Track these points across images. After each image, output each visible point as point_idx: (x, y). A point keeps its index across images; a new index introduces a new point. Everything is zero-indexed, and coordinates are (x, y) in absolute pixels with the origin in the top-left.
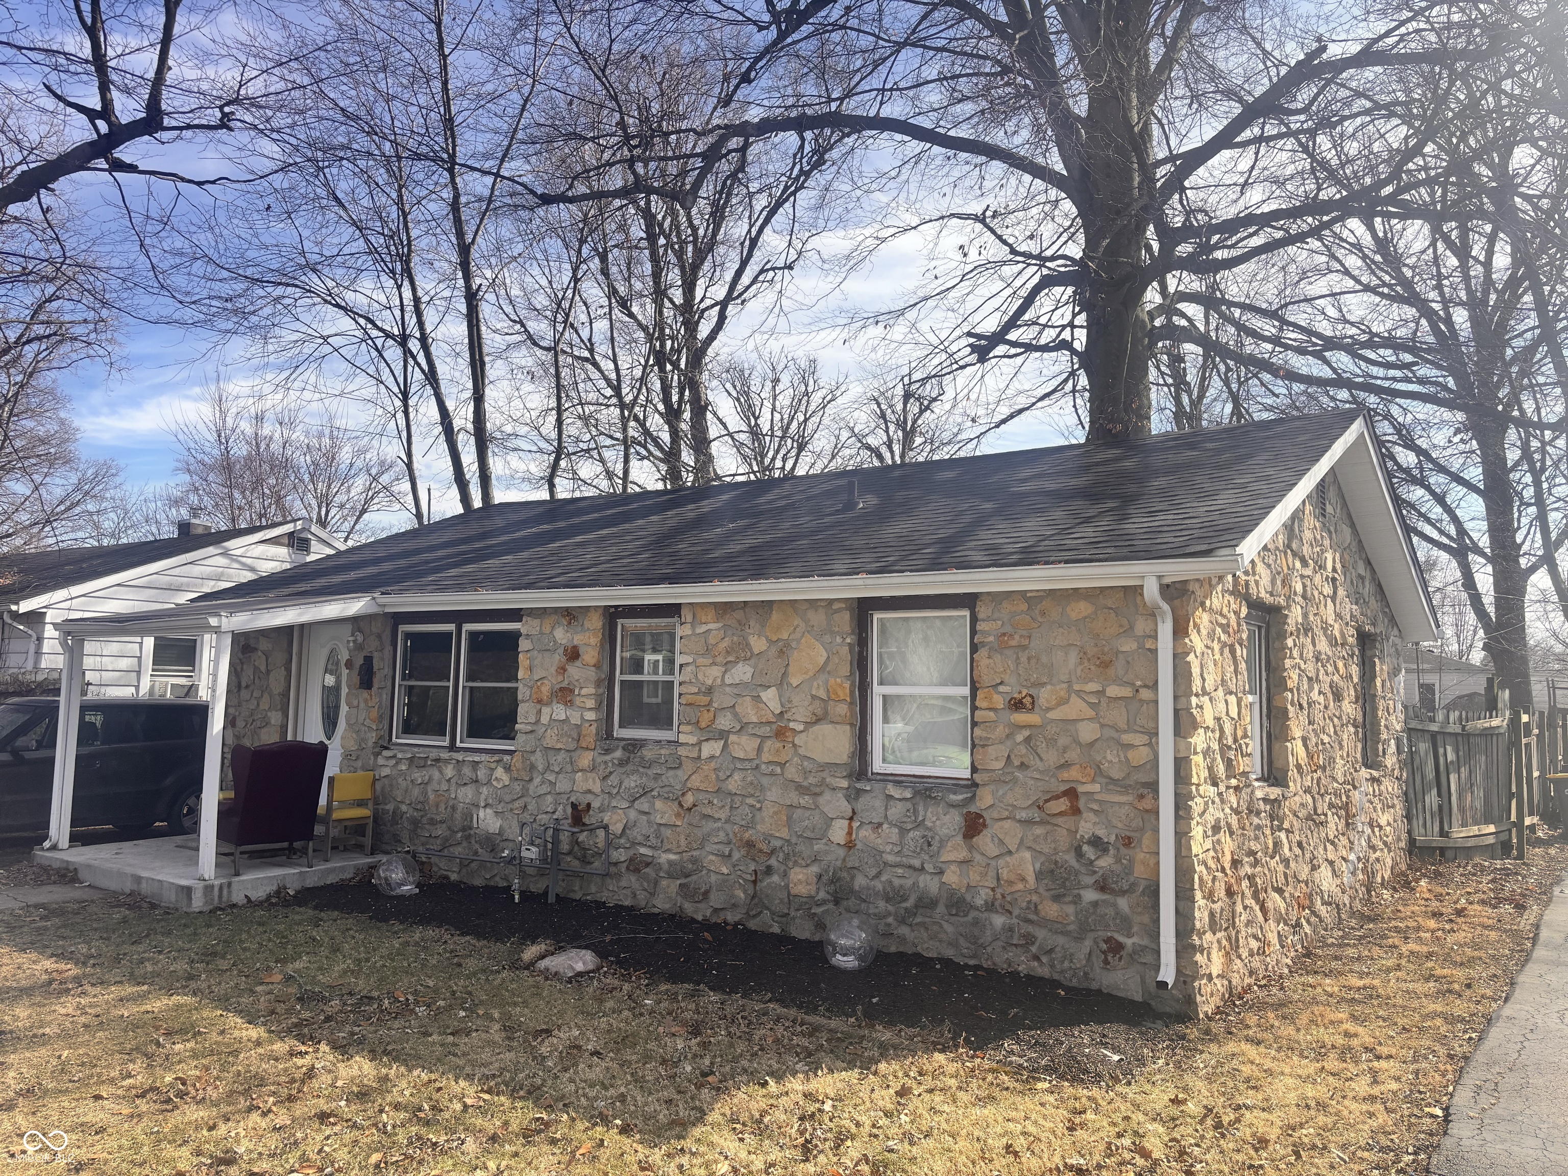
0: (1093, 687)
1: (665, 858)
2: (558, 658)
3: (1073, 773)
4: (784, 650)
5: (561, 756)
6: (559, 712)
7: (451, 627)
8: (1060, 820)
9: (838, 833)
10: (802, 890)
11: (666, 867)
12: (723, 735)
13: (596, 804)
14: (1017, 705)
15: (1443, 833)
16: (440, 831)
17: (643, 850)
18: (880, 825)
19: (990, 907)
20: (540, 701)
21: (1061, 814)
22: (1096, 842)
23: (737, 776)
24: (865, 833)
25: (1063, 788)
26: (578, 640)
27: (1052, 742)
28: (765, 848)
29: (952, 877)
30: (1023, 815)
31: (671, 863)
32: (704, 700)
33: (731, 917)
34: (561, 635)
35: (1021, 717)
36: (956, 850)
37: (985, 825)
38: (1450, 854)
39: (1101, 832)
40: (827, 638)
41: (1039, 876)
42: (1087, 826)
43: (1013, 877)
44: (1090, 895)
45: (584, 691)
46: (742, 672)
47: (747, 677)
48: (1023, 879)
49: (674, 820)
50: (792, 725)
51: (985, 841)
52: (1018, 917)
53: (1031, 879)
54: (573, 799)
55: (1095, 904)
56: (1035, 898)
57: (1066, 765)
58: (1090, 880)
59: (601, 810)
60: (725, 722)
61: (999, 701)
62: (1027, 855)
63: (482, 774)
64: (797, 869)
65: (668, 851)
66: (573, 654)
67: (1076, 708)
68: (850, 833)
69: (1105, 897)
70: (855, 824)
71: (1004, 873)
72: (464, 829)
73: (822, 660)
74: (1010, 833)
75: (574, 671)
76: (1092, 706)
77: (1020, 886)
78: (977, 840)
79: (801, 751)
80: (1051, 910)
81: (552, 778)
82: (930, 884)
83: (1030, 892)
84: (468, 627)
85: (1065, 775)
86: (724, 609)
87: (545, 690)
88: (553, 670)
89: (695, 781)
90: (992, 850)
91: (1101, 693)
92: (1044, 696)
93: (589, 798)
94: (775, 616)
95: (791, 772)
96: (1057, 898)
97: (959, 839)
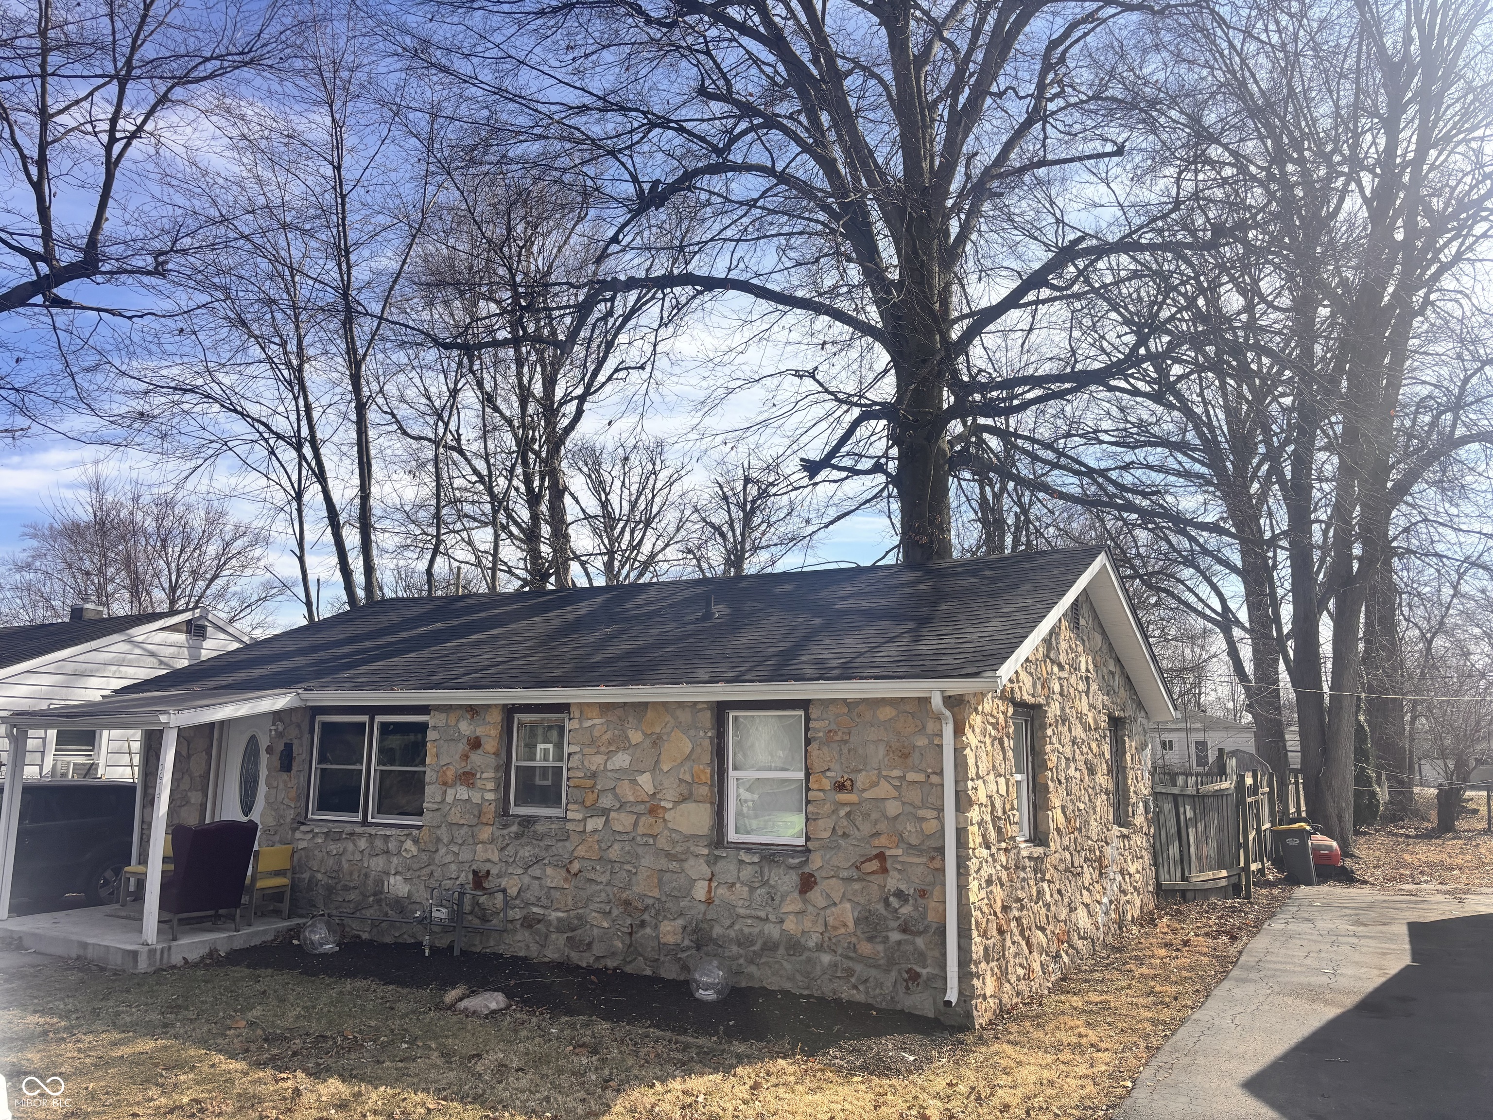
0: (896, 773)
1: (554, 915)
2: (462, 746)
3: (883, 841)
4: (657, 742)
5: (463, 831)
6: (463, 793)
7: (365, 718)
8: (872, 878)
9: (700, 891)
10: (670, 939)
11: (555, 923)
12: (605, 812)
13: (494, 871)
14: (840, 787)
15: (1184, 878)
16: (353, 896)
17: (535, 910)
18: (733, 884)
19: (820, 948)
20: (445, 784)
21: (873, 873)
22: (899, 894)
23: (616, 846)
24: (722, 891)
25: (875, 852)
26: (480, 731)
27: (866, 816)
28: (640, 906)
29: (790, 925)
30: (844, 874)
31: (559, 920)
32: (589, 783)
33: (611, 963)
34: (465, 727)
35: (843, 797)
36: (793, 903)
37: (815, 883)
38: (1189, 895)
39: (903, 887)
40: (692, 732)
41: (857, 922)
42: (893, 882)
43: (837, 924)
44: (895, 936)
45: (485, 775)
46: (621, 760)
47: (626, 764)
48: (845, 925)
49: (562, 884)
50: (663, 804)
51: (815, 895)
52: (841, 955)
53: (851, 924)
54: (474, 867)
55: (899, 943)
56: (854, 940)
57: (877, 834)
58: (894, 924)
59: (499, 876)
60: (606, 801)
61: (827, 784)
62: (848, 906)
63: (392, 845)
64: (666, 922)
65: (557, 909)
66: (476, 744)
67: (884, 789)
68: (709, 892)
69: (906, 937)
70: (714, 884)
71: (831, 920)
72: (375, 894)
73: (688, 751)
74: (835, 888)
75: (476, 758)
76: (895, 787)
77: (843, 931)
78: (811, 895)
79: (670, 825)
80: (866, 948)
81: (456, 849)
82: (773, 931)
83: (850, 935)
84: (379, 719)
85: (876, 842)
86: (606, 708)
87: (450, 774)
88: (457, 757)
89: (581, 851)
90: (821, 902)
91: (902, 778)
92: (861, 780)
93: (488, 866)
94: (650, 714)
95: (662, 843)
96: (870, 939)
97: (796, 894)
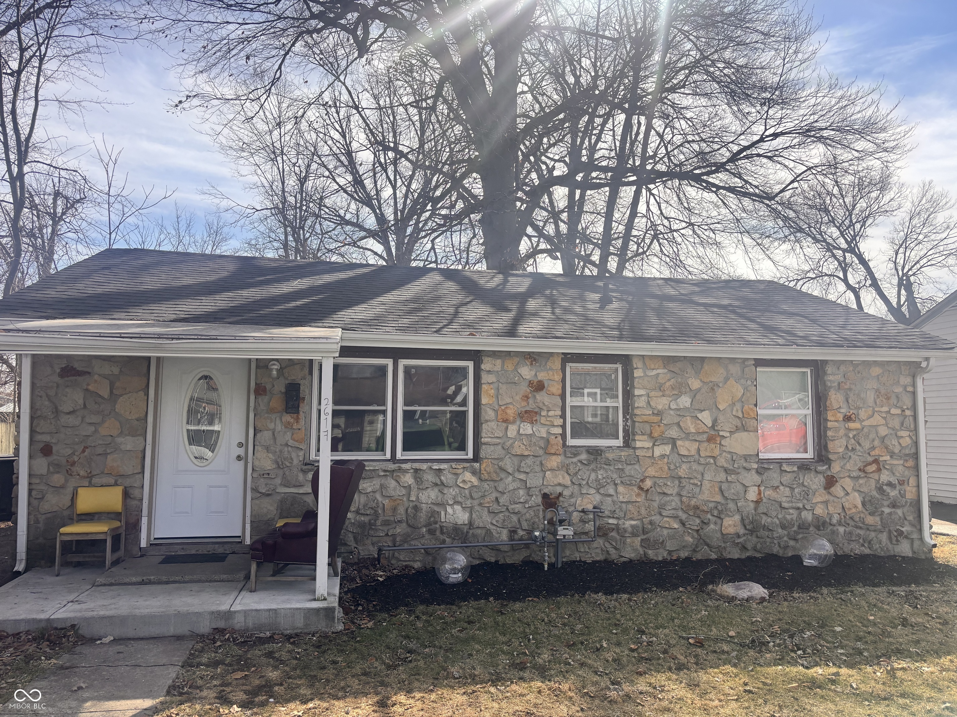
0: (885, 409)
1: (628, 524)
2: (524, 388)
3: (876, 452)
4: (713, 388)
5: (529, 461)
6: (527, 428)
7: (389, 362)
8: (871, 475)
9: (752, 495)
10: (731, 530)
11: (630, 529)
12: (673, 440)
14: (848, 419)
16: (399, 530)
17: (611, 521)
18: (778, 487)
19: (840, 523)
20: (506, 421)
21: (873, 472)
22: (890, 484)
23: (684, 466)
24: (769, 493)
25: (873, 459)
26: (542, 376)
27: (867, 436)
28: (705, 508)
29: (819, 510)
30: (854, 474)
31: (632, 526)
32: (656, 419)
33: (684, 554)
34: (527, 372)
35: (852, 425)
36: (820, 497)
37: (837, 481)
39: (891, 480)
40: (743, 381)
41: (864, 504)
42: (885, 477)
43: (851, 506)
44: (887, 510)
45: (551, 413)
46: (685, 401)
47: (688, 404)
48: (856, 507)
49: (634, 498)
50: (721, 433)
51: (837, 490)
52: (852, 526)
53: (860, 506)
55: (890, 514)
56: (862, 515)
57: (873, 448)
58: (886, 503)
59: (572, 496)
60: (673, 433)
61: (840, 417)
62: (856, 494)
63: (447, 478)
64: (727, 519)
65: (632, 519)
66: (539, 387)
67: (877, 420)
68: (760, 494)
69: (893, 510)
70: (762, 488)
71: (847, 505)
73: (740, 395)
74: (848, 483)
75: (541, 399)
76: (885, 418)
77: (854, 510)
78: (833, 489)
79: (728, 449)
80: (870, 520)
82: (807, 516)
83: (859, 512)
84: (403, 363)
85: (873, 453)
86: (668, 360)
87: (511, 412)
88: (518, 398)
89: (651, 472)
90: (841, 493)
92: (863, 414)
93: (559, 489)
94: (706, 367)
95: (722, 462)
96: (872, 514)
97: (822, 490)
